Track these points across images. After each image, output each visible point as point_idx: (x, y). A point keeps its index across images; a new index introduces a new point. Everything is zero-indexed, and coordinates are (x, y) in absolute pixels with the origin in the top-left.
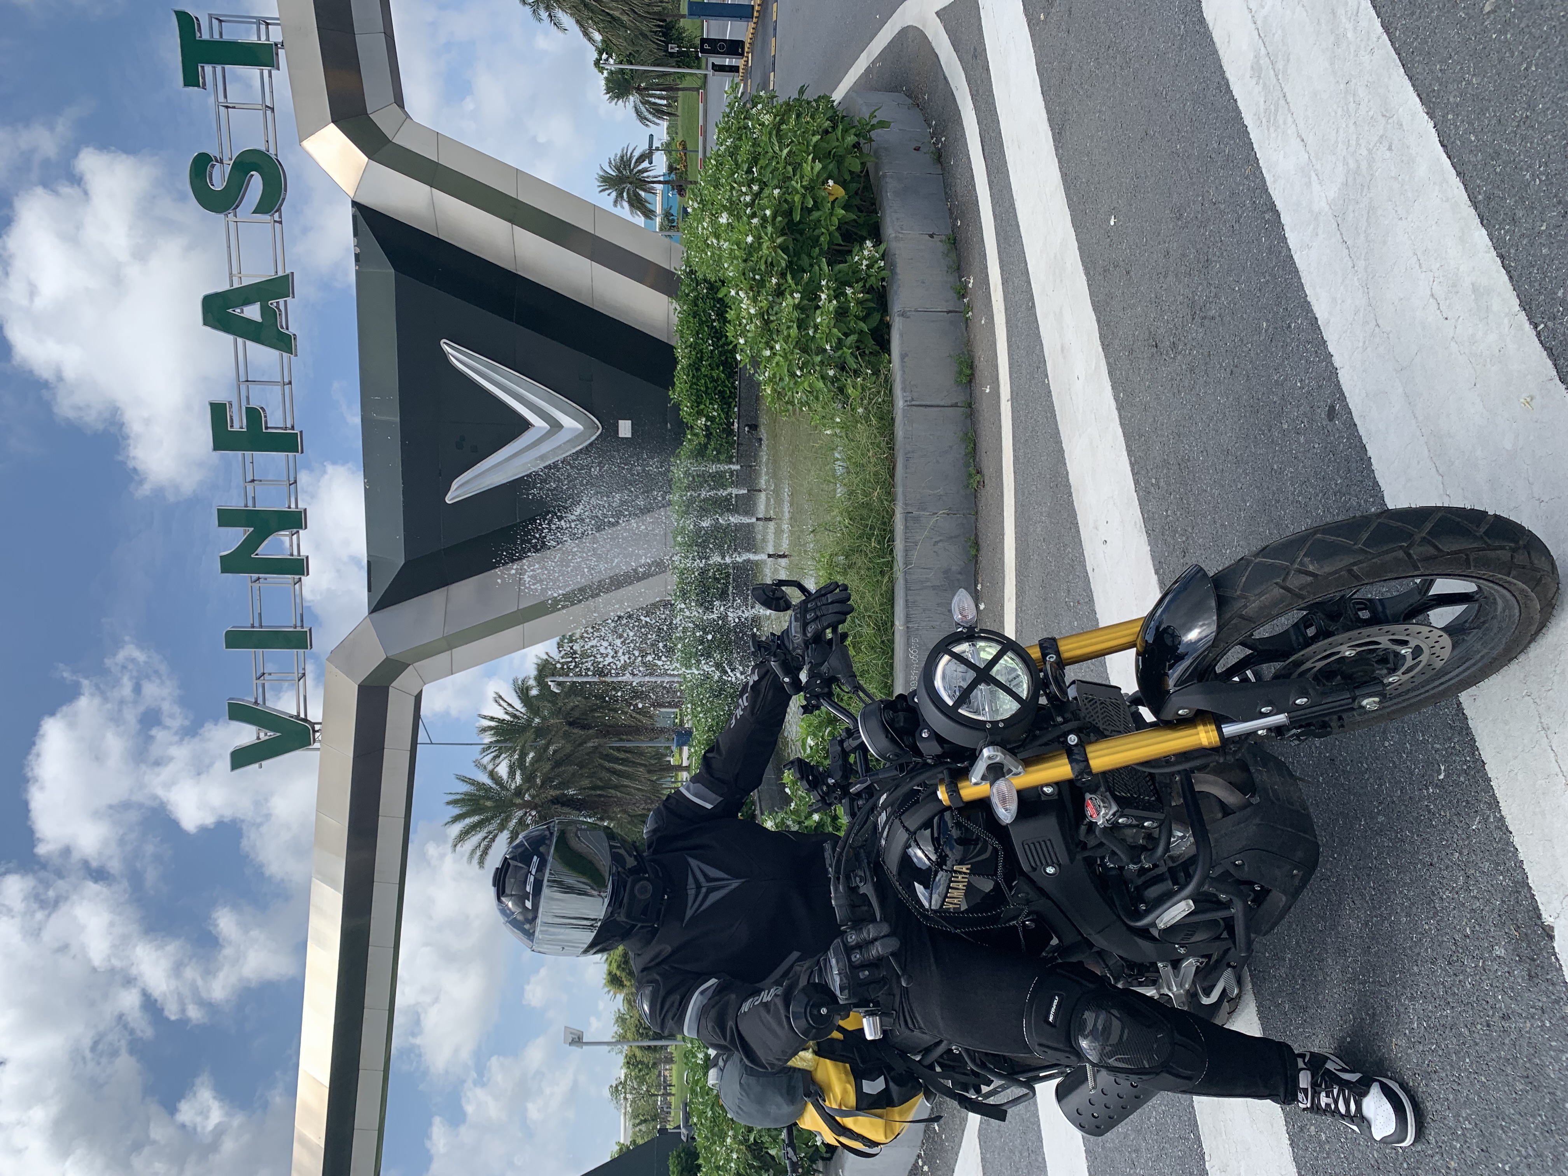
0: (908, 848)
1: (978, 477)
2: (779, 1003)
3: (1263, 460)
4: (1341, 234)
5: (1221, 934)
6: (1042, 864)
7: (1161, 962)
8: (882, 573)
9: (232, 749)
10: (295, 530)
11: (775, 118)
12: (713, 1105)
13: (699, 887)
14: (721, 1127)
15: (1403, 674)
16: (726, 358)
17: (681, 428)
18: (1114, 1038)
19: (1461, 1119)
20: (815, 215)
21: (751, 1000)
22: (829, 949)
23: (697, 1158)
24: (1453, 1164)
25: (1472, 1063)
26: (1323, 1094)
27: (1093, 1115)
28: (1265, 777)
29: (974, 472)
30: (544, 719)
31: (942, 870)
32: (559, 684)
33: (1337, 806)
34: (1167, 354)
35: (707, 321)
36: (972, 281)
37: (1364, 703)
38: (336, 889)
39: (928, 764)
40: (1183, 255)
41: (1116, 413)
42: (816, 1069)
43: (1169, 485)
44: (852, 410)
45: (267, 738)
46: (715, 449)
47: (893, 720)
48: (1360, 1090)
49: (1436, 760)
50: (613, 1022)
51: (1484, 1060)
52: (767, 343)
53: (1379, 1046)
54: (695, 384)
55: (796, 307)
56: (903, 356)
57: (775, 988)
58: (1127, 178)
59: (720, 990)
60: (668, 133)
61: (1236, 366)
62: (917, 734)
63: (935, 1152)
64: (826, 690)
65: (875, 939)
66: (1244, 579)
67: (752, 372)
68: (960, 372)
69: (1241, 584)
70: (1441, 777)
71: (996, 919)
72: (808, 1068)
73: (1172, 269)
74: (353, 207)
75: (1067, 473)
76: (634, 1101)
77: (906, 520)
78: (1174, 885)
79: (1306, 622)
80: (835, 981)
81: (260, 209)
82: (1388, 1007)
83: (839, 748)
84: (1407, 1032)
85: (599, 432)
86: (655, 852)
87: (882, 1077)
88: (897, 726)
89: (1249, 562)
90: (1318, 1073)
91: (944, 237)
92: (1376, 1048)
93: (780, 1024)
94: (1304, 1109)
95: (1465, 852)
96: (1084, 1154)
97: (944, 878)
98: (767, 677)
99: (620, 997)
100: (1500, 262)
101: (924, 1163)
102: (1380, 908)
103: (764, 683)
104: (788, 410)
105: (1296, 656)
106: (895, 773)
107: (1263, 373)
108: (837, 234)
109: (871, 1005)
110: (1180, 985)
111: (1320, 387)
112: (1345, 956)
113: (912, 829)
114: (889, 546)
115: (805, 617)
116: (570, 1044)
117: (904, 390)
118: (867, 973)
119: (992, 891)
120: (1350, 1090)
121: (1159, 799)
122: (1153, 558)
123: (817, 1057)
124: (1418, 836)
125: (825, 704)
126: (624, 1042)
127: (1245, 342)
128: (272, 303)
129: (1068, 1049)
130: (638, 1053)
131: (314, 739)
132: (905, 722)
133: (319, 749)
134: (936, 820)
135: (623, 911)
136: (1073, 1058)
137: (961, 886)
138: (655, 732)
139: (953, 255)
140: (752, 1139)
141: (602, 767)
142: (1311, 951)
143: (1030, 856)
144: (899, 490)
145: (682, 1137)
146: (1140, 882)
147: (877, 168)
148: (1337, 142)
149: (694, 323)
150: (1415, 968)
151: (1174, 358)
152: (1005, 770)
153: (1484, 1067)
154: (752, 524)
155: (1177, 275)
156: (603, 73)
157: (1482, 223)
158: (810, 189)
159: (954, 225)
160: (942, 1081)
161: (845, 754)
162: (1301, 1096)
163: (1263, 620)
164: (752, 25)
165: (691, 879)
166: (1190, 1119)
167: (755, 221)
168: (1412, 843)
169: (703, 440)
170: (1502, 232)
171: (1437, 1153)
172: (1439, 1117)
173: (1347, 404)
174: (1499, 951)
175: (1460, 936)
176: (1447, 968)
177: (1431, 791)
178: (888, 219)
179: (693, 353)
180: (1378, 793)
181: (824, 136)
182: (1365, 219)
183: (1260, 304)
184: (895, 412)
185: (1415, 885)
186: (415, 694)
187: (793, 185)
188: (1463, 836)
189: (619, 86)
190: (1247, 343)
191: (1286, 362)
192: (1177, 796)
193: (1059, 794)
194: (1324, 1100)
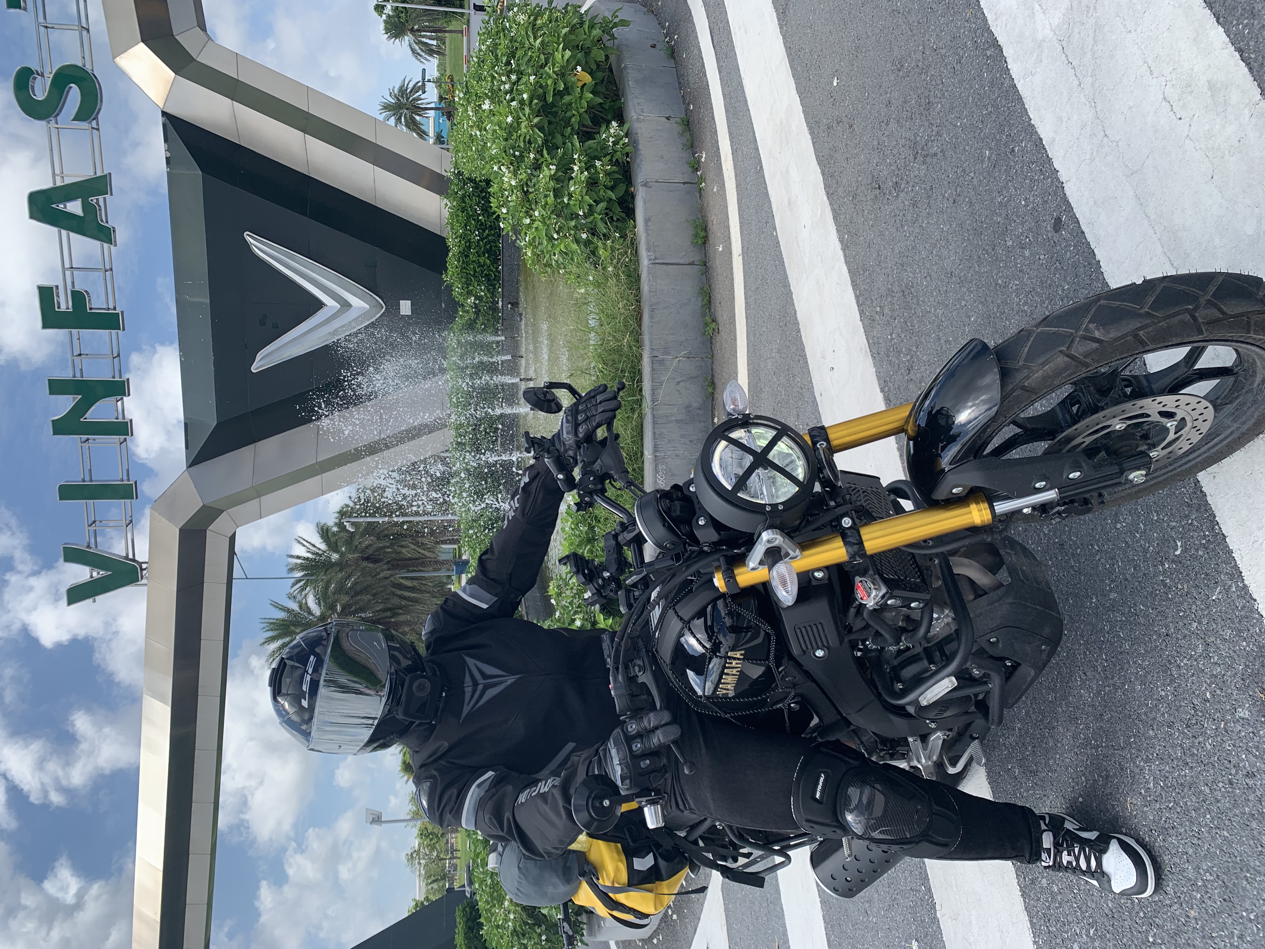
0: (681, 637)
1: (713, 325)
2: (557, 793)
3: (987, 277)
4: (1067, 56)
6: (813, 648)
7: (911, 736)
8: (633, 410)
9: (68, 587)
10: (119, 397)
11: (529, 18)
13: (475, 684)
14: (499, 893)
15: (1162, 449)
16: (491, 247)
17: (454, 306)
18: (878, 810)
19: (1201, 871)
20: (567, 99)
21: (528, 790)
22: (608, 739)
23: (480, 917)
24: (1192, 913)
25: (1213, 819)
26: (1065, 853)
27: (846, 879)
29: (710, 320)
30: (342, 555)
31: (717, 656)
32: (354, 524)
34: (890, 193)
35: (473, 215)
36: (704, 156)
37: (1131, 477)
38: (165, 703)
39: (704, 551)
40: (905, 102)
42: (589, 850)
43: (892, 310)
44: (604, 269)
45: (99, 576)
46: (483, 324)
47: (669, 508)
48: (1099, 847)
49: (1172, 537)
50: (408, 801)
51: (1226, 816)
52: (527, 212)
53: (1113, 805)
54: (464, 268)
55: (552, 177)
56: (647, 221)
57: (552, 779)
58: (848, 41)
59: (497, 782)
60: (438, 70)
61: (959, 195)
62: (694, 521)
63: (682, 903)
64: (600, 486)
65: (656, 728)
66: (1026, 349)
67: (514, 238)
68: (696, 235)
69: (1024, 355)
70: (1178, 553)
71: (764, 703)
72: (582, 850)
73: (894, 116)
74: (162, 116)
76: (426, 865)
77: (652, 363)
78: (930, 664)
79: (1071, 400)
80: (616, 771)
81: (80, 116)
82: (1122, 769)
83: (614, 542)
84: (1143, 791)
85: (384, 309)
86: (433, 654)
87: (651, 854)
88: (673, 514)
89: (1030, 333)
90: (1059, 834)
91: (678, 120)
92: (1109, 807)
93: (559, 815)
94: (1045, 867)
95: (1205, 621)
97: (717, 666)
98: (537, 480)
100: (1238, 56)
101: (673, 912)
102: (1112, 679)
103: (534, 485)
104: (547, 272)
105: (1070, 430)
106: (671, 562)
107: (986, 197)
108: (586, 116)
109: (653, 794)
110: (929, 758)
111: (1046, 202)
112: (1077, 723)
113: (686, 618)
114: (638, 386)
115: (576, 418)
116: (371, 823)
117: (648, 250)
118: (648, 762)
119: (760, 677)
120: (1091, 848)
121: (923, 581)
122: (879, 378)
123: (590, 839)
124: (1153, 609)
125: (599, 500)
126: (418, 819)
127: (967, 171)
128: (93, 200)
129: (835, 824)
131: (142, 577)
132: (681, 511)
133: (146, 585)
134: (709, 608)
135: (401, 709)
136: (838, 831)
137: (734, 671)
138: (438, 564)
139: (687, 134)
141: (394, 594)
142: (1042, 721)
143: (801, 638)
144: (646, 338)
145: (467, 894)
146: (895, 663)
147: (619, 60)
149: (462, 217)
150: (1151, 732)
151: (897, 197)
152: (782, 554)
153: (1227, 822)
154: (517, 383)
155: (898, 121)
156: (381, 17)
157: (1217, 22)
158: (562, 74)
159: (687, 110)
160: (705, 854)
161: (619, 547)
162: (1044, 856)
163: (1045, 391)
165: (468, 678)
166: (921, 873)
167: (514, 103)
168: (1146, 616)
169: (473, 316)
170: (1241, 26)
171: (1176, 903)
172: (1178, 869)
173: (1074, 214)
174: (1242, 713)
175: (1199, 700)
176: (1186, 731)
177: (1167, 566)
178: (630, 104)
179: (462, 242)
180: (1110, 572)
181: (573, 29)
182: (1091, 38)
183: (982, 134)
184: (640, 270)
185: (1150, 655)
186: (230, 535)
187: (546, 71)
188: (1202, 607)
189: (396, 27)
190: (970, 172)
191: (1010, 184)
192: (938, 578)
193: (829, 579)
194: (1066, 858)
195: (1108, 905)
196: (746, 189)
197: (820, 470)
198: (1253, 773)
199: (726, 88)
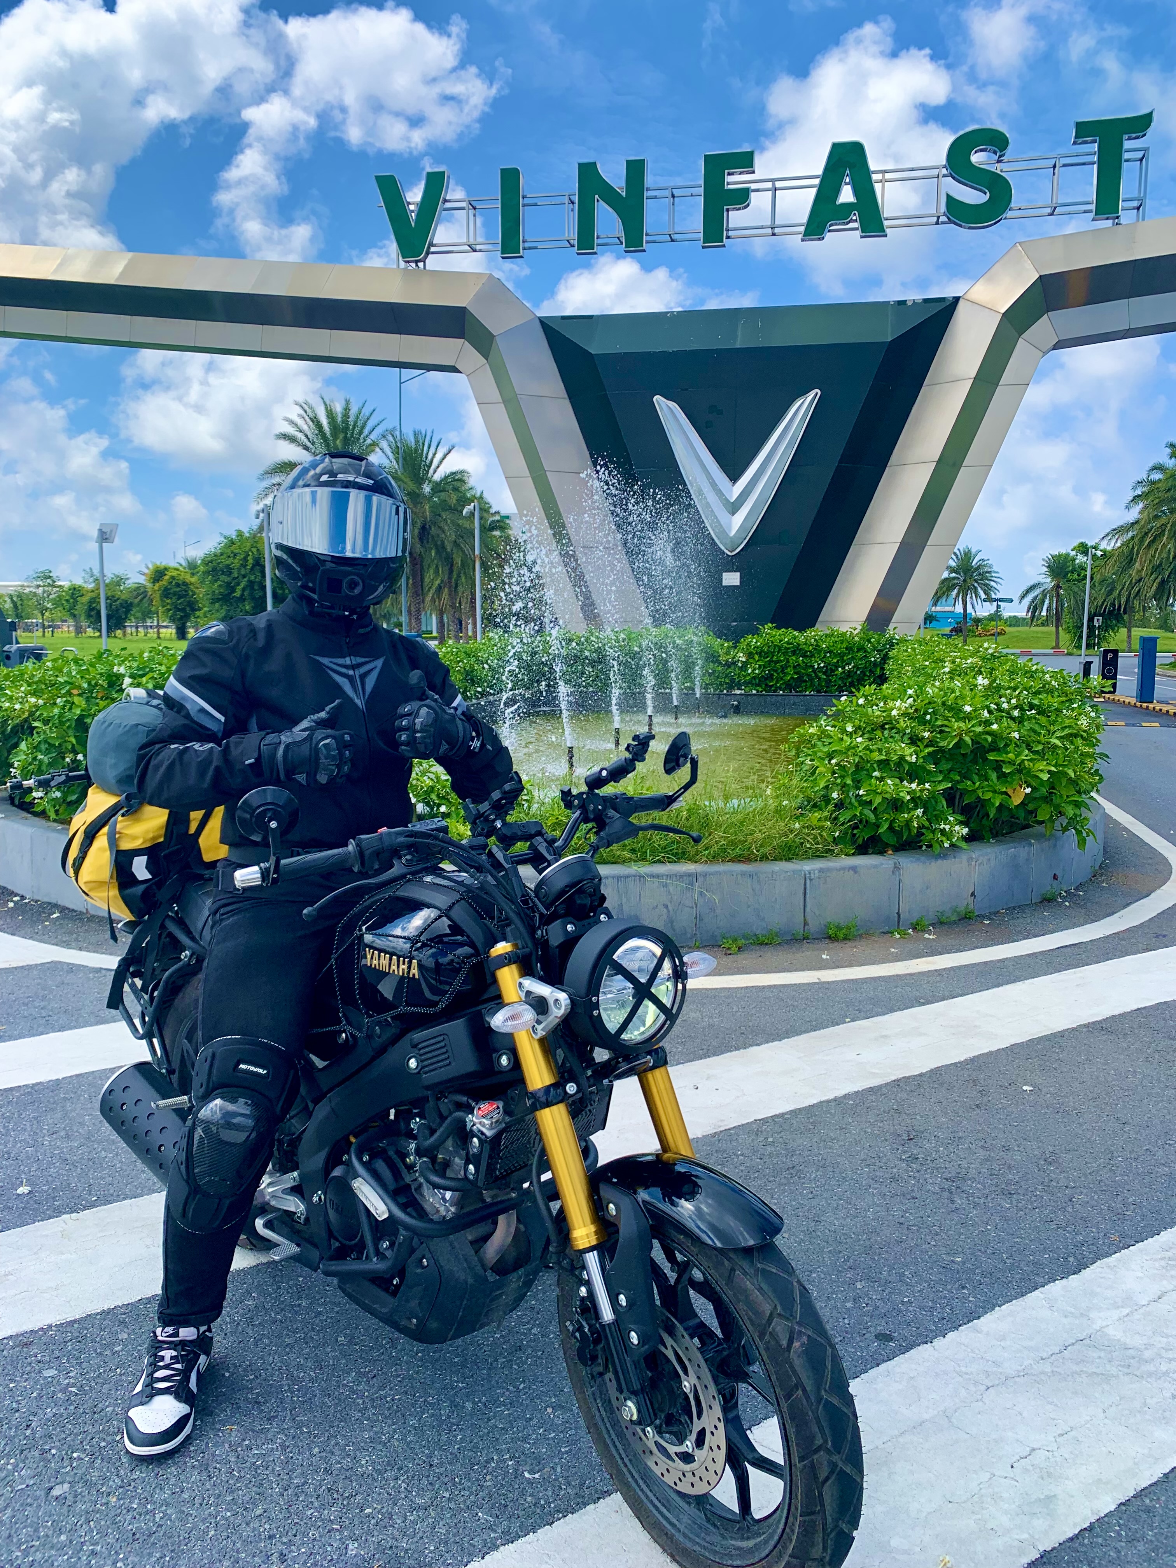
1: (734, 948)
4: (1073, 1344)
5: (337, 1240)
6: (421, 1055)
7: (300, 1175)
12: (71, 684)
13: (353, 667)
15: (656, 1442)
16: (805, 681)
17: (735, 636)
18: (227, 1135)
19: (164, 1508)
20: (994, 776)
24: (113, 1499)
25: (227, 1519)
26: (174, 1353)
27: (124, 1104)
28: (513, 1285)
29: (740, 944)
30: (429, 498)
32: (472, 514)
33: (473, 1355)
34: (905, 1152)
35: (843, 661)
36: (931, 937)
37: (629, 1403)
38: (253, 286)
39: (536, 931)
40: (1010, 1167)
41: (832, 1097)
43: (770, 1155)
44: (797, 818)
46: (714, 671)
47: (583, 893)
48: (181, 1393)
49: (544, 1468)
50: (117, 573)
51: (232, 1533)
52: (859, 728)
53: (226, 1410)
54: (780, 650)
55: (902, 758)
56: (854, 869)
58: (1074, 1103)
60: (1010, 617)
61: (908, 1229)
62: (571, 919)
63: (30, 914)
67: (829, 713)
68: (839, 928)
70: (527, 1475)
73: (992, 1155)
74: (954, 297)
75: (758, 1045)
76: (35, 595)
77: (689, 875)
82: (269, 1419)
83: (533, 832)
84: (247, 1442)
85: (729, 553)
87: (150, 877)
88: (577, 897)
90: (195, 1347)
91: (971, 907)
92: (224, 1406)
94: (154, 1333)
95: (452, 1505)
96: (54, 1078)
99: (142, 580)
101: (16, 903)
102: (373, 1407)
107: (908, 1259)
108: (973, 798)
110: (274, 1196)
111: (908, 1324)
112: (315, 1368)
113: (451, 913)
114: (663, 858)
116: (100, 530)
117: (821, 870)
119: (382, 995)
120: (180, 1382)
121: (497, 1178)
124: (459, 1449)
125: (575, 816)
126: (95, 584)
127: (936, 1238)
129: (211, 1086)
130: (85, 599)
131: (409, 262)
132: (580, 905)
133: (399, 266)
134: (463, 938)
136: (202, 1090)
137: (394, 967)
139: (954, 918)
140: (35, 724)
142: (313, 1329)
143: (432, 1041)
144: (719, 868)
145: (8, 646)
146: (391, 1153)
147: (1040, 837)
148: (1167, 1336)
149: (841, 648)
150: (317, 1450)
151: (901, 1159)
152: (540, 1016)
153: (225, 1534)
155: (987, 1160)
156: (1074, 550)
157: (1121, 1504)
158: (1020, 769)
159: (984, 917)
161: (528, 836)
162: (170, 1330)
164: (1133, 701)
167: (986, 713)
168: (450, 1442)
169: (723, 659)
170: (1117, 1528)
171: (122, 1481)
172: (162, 1482)
173: (897, 1356)
174: (353, 1548)
175: (361, 1501)
176: (324, 1487)
177: (510, 1463)
178: (989, 850)
179: (811, 648)
180: (495, 1401)
181: (1073, 782)
182: (1094, 1370)
183: (979, 1253)
184: (797, 861)
185: (405, 1447)
186: (457, 366)
187: (1023, 751)
188: (468, 1502)
189: (1061, 568)
190: (935, 1240)
191: (926, 1285)
192: (493, 1197)
193: (501, 1072)
194: (168, 1354)
195: (107, 1407)
196: (897, 987)
197: (627, 1059)
198: (286, 1560)
199: (1012, 963)
